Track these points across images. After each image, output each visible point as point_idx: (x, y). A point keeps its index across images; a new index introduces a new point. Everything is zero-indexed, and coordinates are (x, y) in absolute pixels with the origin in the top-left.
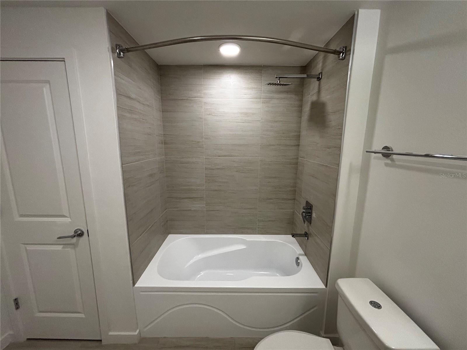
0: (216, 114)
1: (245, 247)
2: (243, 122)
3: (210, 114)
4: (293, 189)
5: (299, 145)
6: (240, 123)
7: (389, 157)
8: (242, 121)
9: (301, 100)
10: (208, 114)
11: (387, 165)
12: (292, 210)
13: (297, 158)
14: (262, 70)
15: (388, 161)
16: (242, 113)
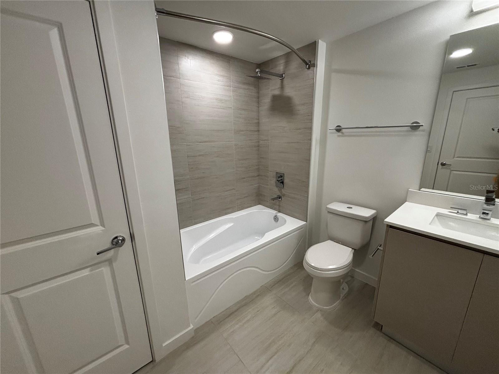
0: (193, 98)
1: (232, 224)
2: (219, 108)
3: (188, 97)
4: (258, 167)
5: (259, 131)
6: (216, 109)
7: (340, 131)
8: (217, 107)
9: (258, 93)
10: (186, 97)
11: (339, 136)
12: (258, 185)
13: (259, 142)
14: (230, 60)
15: (340, 134)
16: (217, 99)
